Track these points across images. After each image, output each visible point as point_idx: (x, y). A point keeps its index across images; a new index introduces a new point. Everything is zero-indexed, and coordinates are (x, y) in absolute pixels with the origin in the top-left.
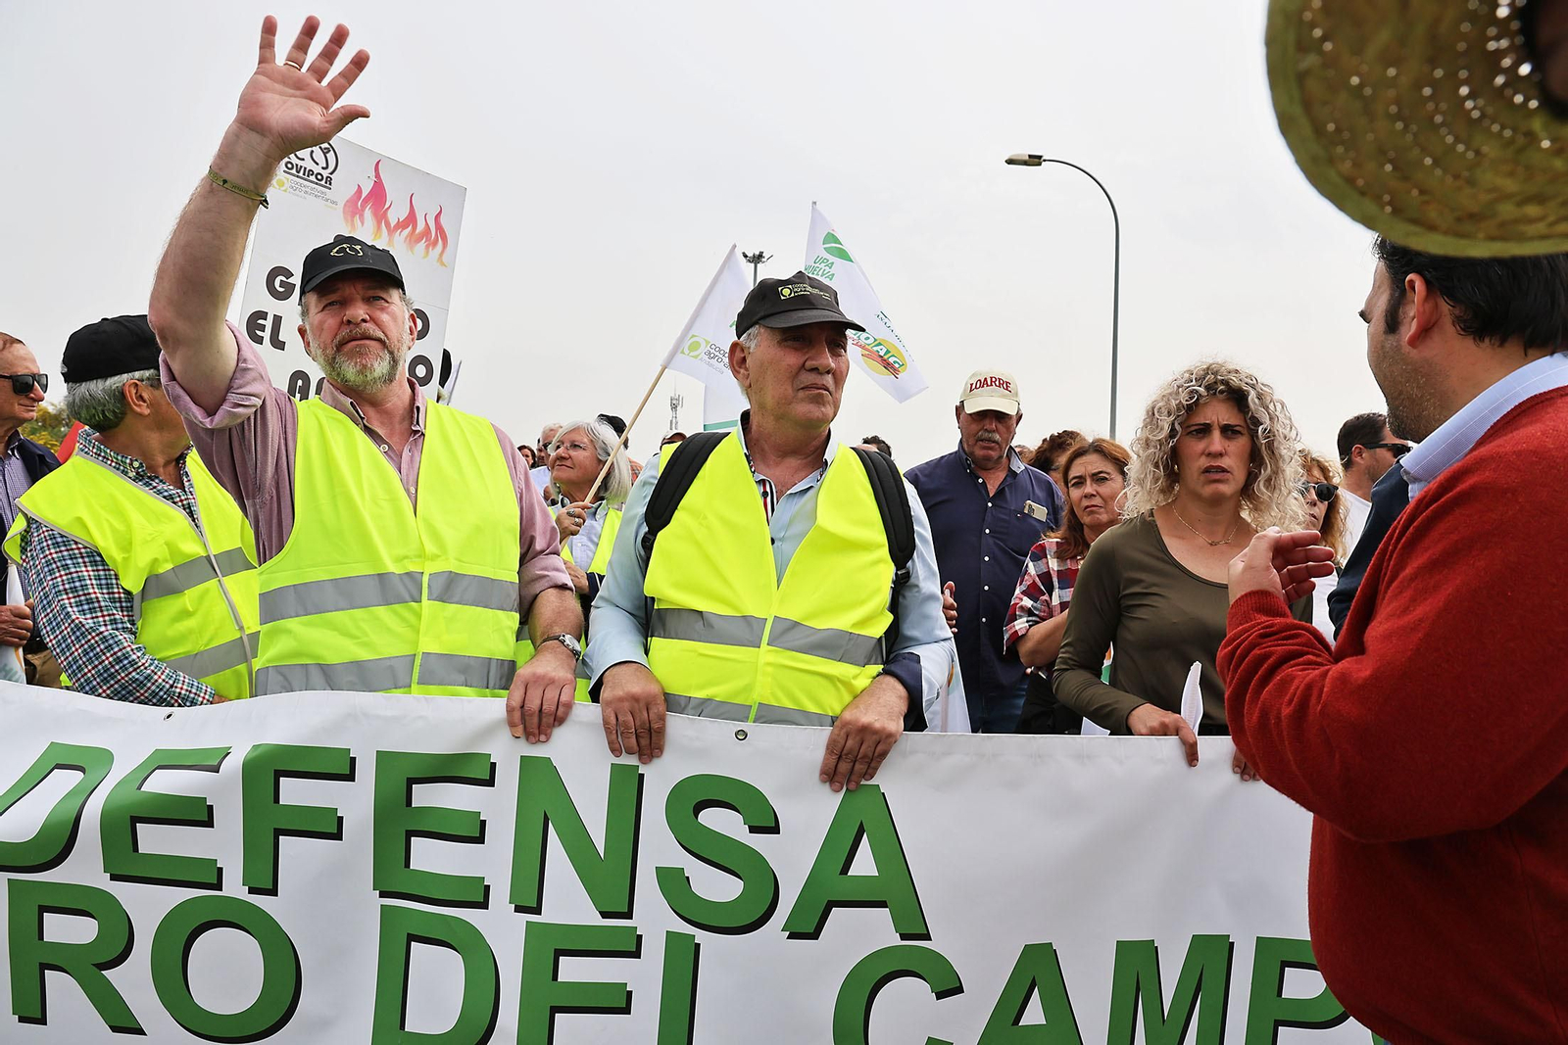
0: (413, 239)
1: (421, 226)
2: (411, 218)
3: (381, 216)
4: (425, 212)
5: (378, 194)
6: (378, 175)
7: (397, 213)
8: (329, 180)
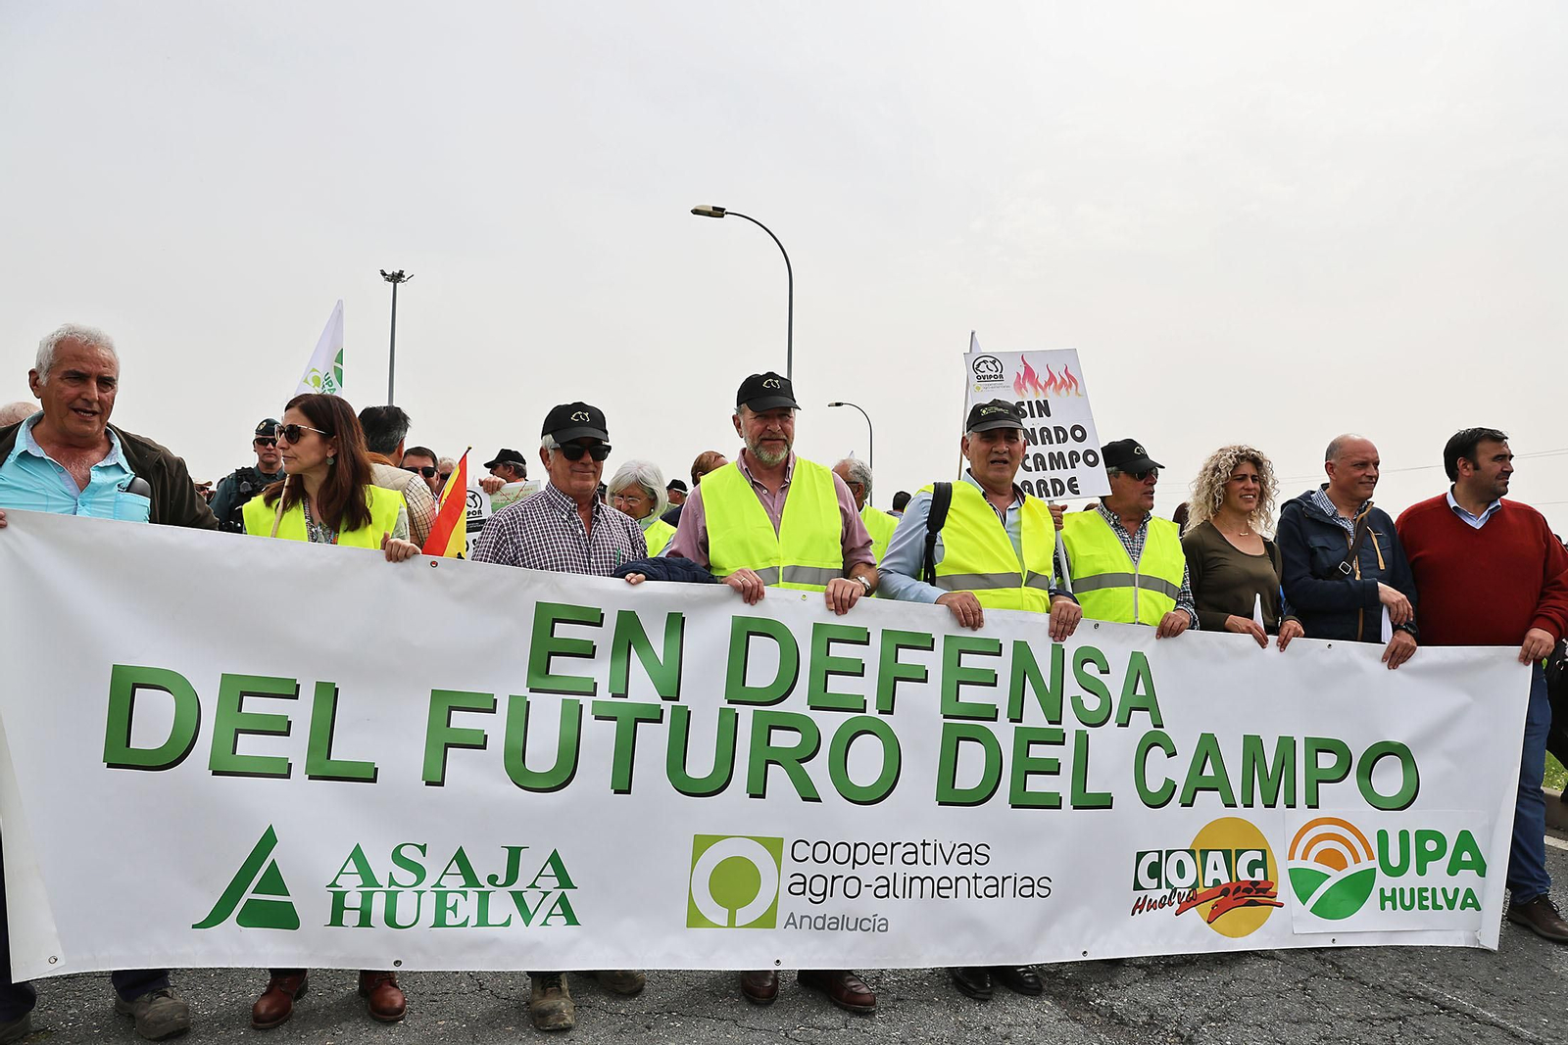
0: (1058, 388)
1: (1059, 380)
2: (1052, 378)
3: (1035, 383)
4: (1058, 371)
5: (1029, 372)
6: (1025, 363)
7: (1043, 378)
8: (1001, 376)
